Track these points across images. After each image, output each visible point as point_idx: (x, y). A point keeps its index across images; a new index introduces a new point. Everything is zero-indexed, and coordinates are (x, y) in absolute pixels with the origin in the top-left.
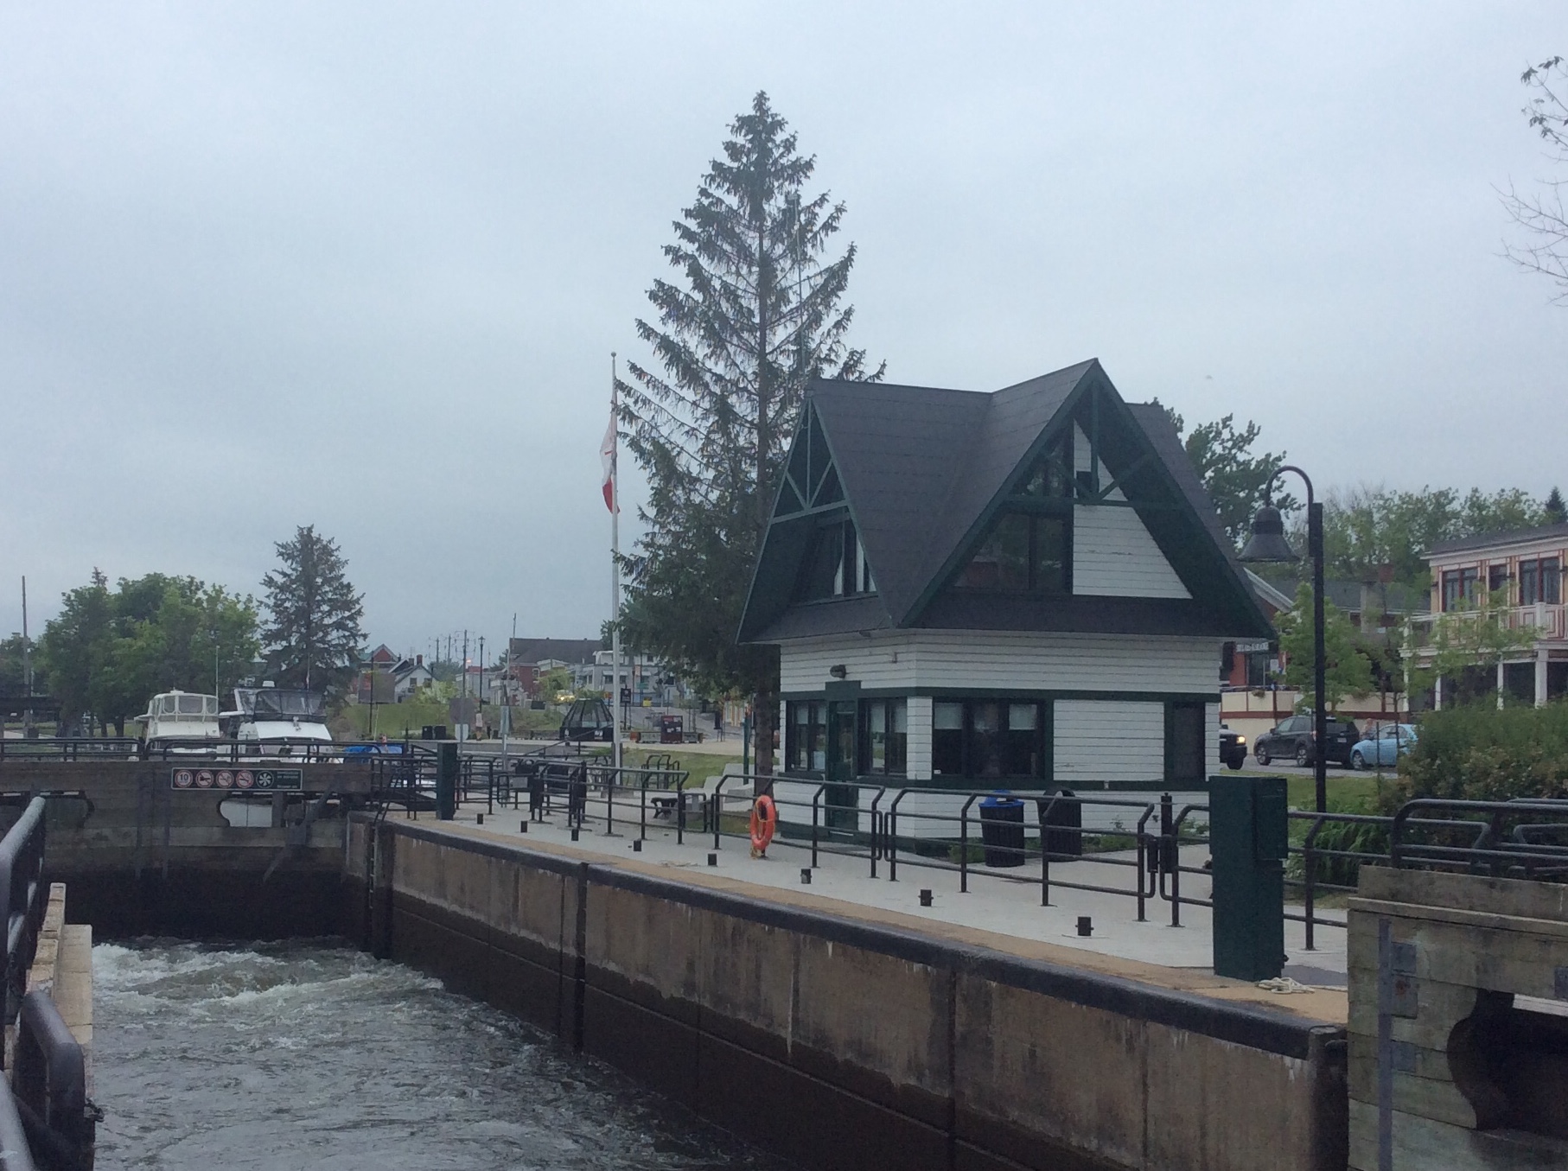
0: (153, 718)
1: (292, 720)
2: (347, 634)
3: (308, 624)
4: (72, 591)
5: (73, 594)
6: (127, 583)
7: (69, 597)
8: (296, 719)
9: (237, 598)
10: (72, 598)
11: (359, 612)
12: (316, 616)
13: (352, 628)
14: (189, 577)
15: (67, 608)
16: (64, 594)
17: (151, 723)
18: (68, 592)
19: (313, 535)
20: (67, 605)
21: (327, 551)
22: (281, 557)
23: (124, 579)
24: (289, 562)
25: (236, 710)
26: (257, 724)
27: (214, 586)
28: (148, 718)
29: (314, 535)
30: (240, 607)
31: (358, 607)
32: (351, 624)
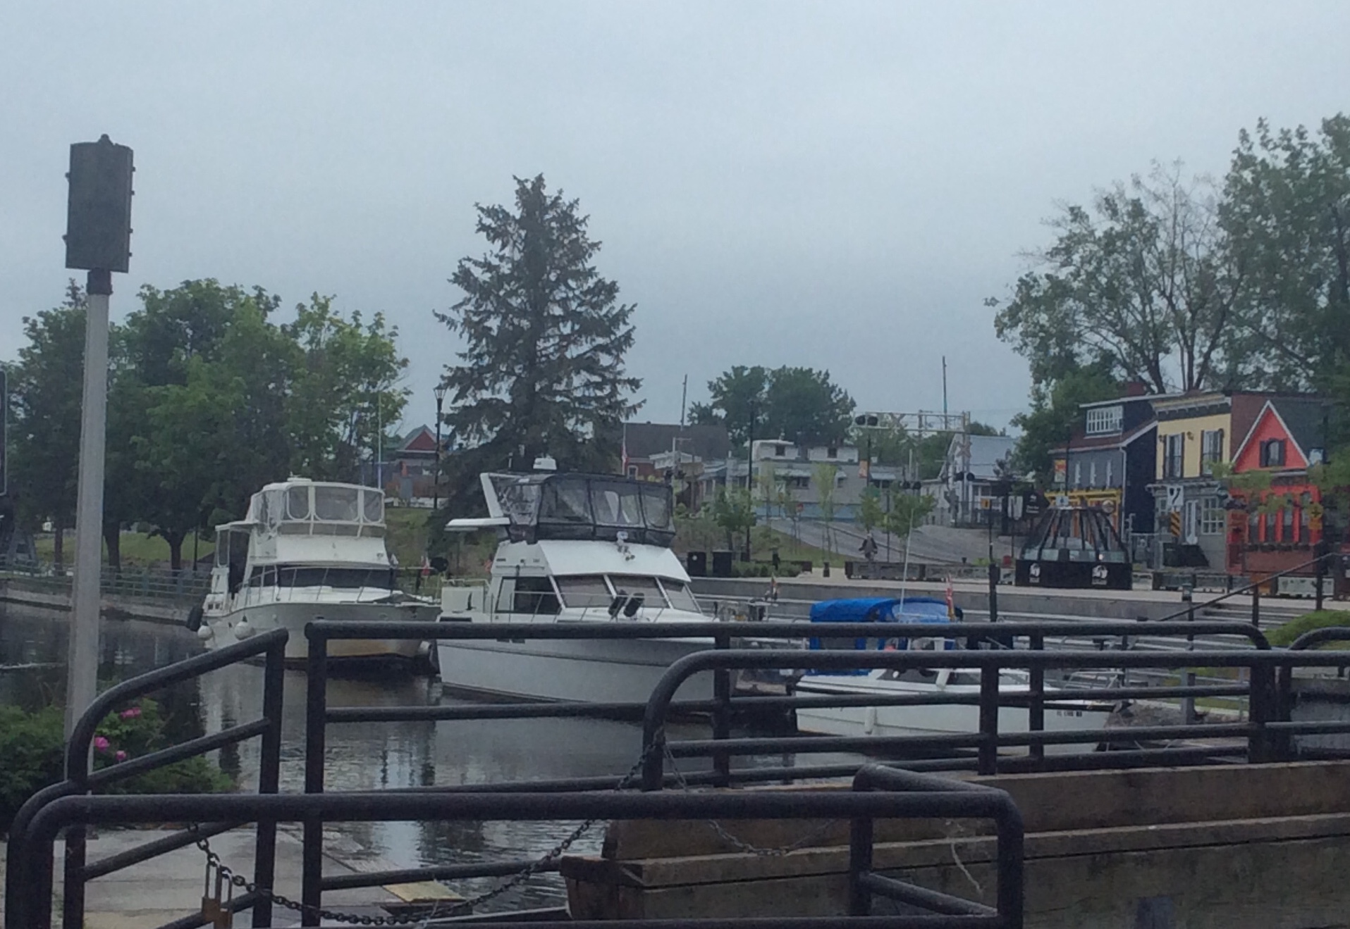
0: (261, 528)
1: (614, 539)
2: (597, 379)
3: (531, 358)
4: (41, 314)
5: (40, 320)
6: (153, 295)
7: (34, 324)
8: (621, 536)
9: (356, 319)
10: (40, 326)
11: (627, 338)
12: (546, 346)
13: (607, 369)
14: (256, 288)
15: (31, 343)
16: (26, 320)
17: (255, 538)
18: (34, 316)
19: (545, 192)
20: (32, 337)
21: (568, 222)
22: (484, 234)
23: (149, 288)
24: (498, 243)
25: (486, 514)
26: (542, 544)
27: (315, 297)
28: (250, 527)
29: (549, 192)
30: (365, 333)
31: (622, 330)
32: (605, 360)
